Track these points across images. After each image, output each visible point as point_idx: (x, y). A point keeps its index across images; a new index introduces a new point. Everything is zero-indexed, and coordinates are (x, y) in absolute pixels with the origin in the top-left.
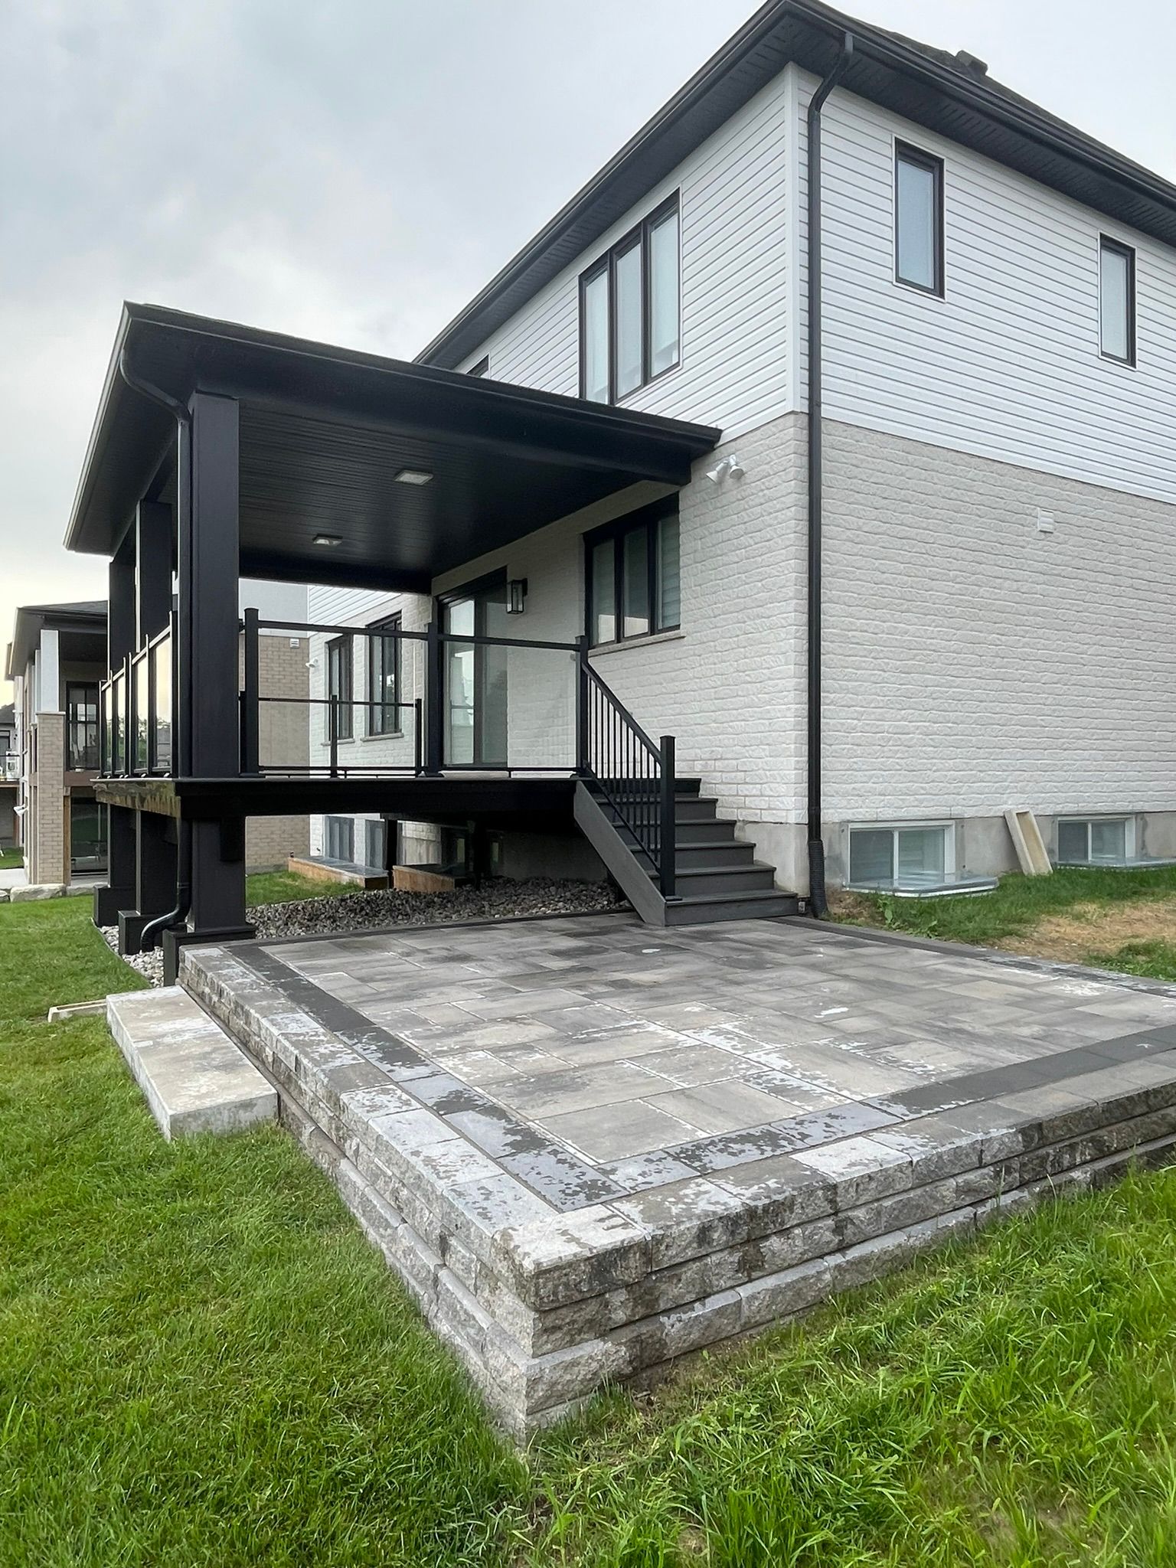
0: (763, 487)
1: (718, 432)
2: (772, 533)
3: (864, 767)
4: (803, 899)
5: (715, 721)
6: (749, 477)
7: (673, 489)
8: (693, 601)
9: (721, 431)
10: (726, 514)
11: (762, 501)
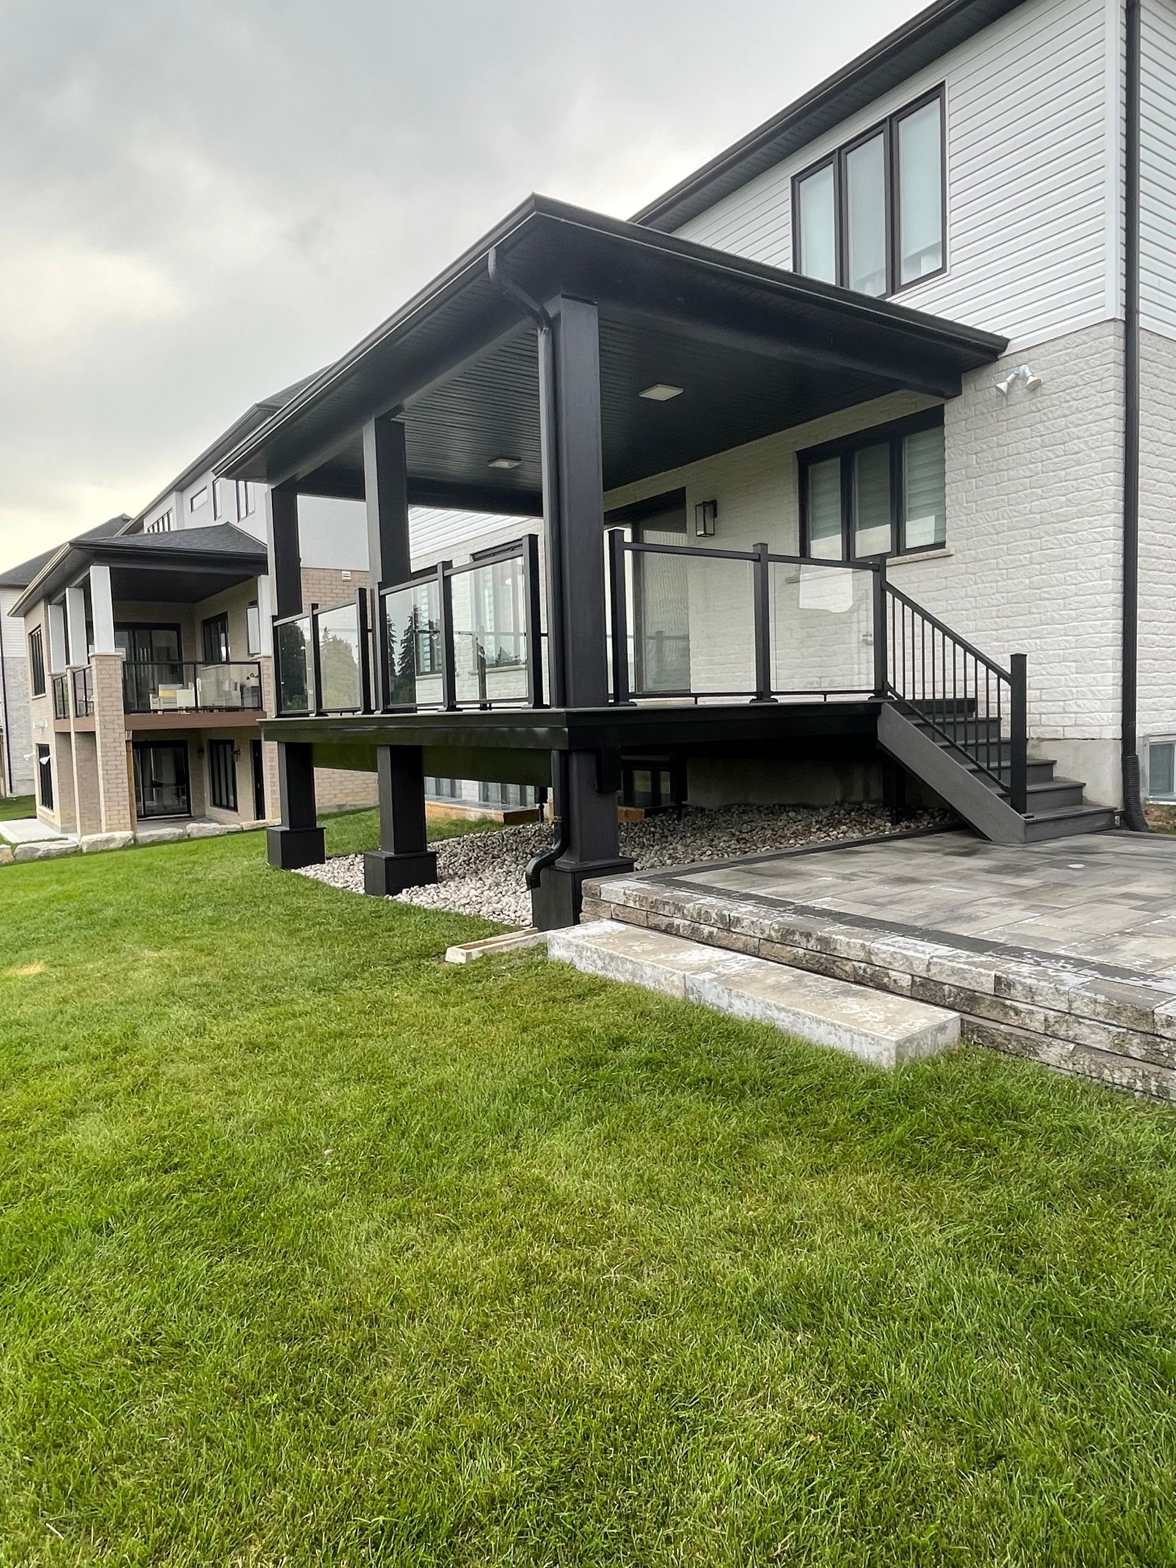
0: (1068, 398)
1: (1004, 343)
2: (1082, 446)
3: (1160, 681)
4: (1118, 814)
5: (997, 640)
6: (1047, 388)
7: (935, 402)
8: (964, 518)
9: (1008, 340)
10: (1011, 426)
11: (1068, 412)
